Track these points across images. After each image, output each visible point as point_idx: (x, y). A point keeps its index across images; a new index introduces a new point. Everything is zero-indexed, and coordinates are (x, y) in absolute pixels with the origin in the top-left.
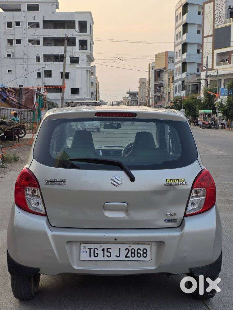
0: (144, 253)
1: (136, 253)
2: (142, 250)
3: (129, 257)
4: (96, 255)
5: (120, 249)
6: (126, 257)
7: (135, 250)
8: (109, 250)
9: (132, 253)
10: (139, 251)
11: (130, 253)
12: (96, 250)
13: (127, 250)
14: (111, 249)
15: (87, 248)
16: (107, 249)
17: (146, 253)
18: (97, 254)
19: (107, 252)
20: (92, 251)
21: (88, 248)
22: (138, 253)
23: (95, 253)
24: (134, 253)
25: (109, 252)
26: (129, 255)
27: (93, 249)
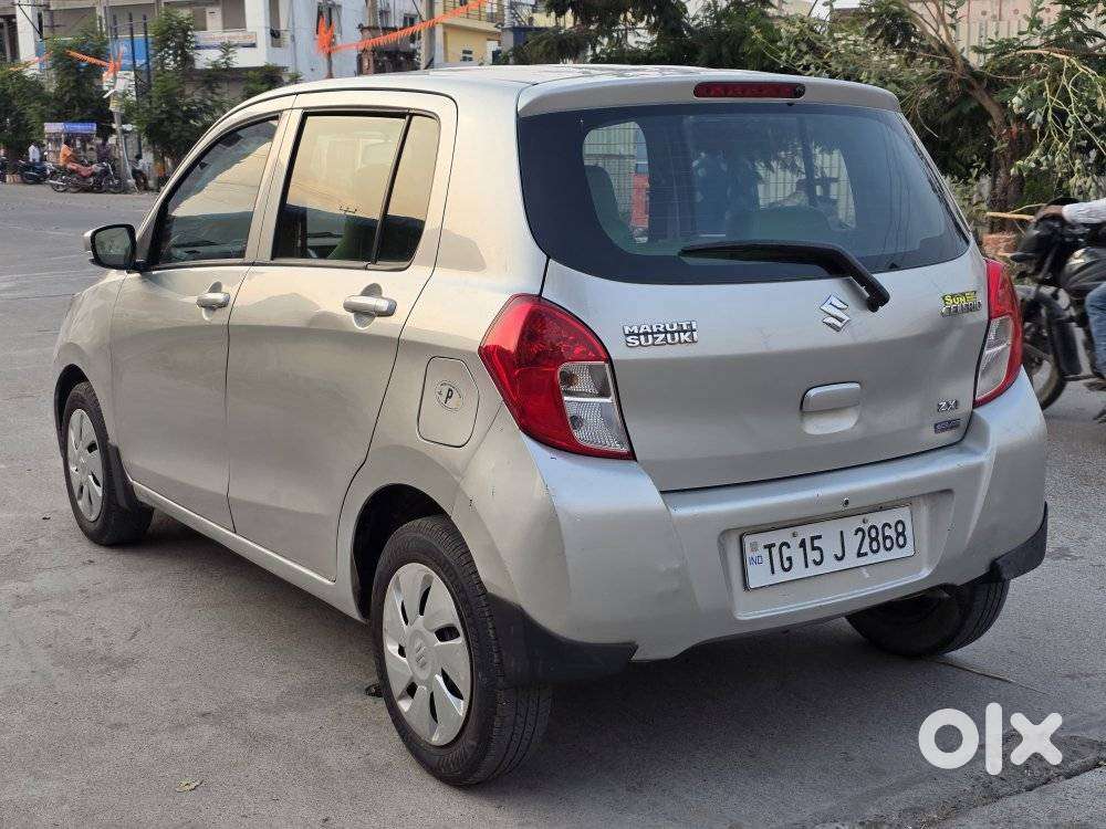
0: (899, 534)
1: (880, 538)
2: (893, 525)
3: (866, 554)
4: (787, 565)
5: (842, 532)
6: (860, 555)
7: (877, 529)
8: (817, 543)
9: (872, 540)
10: (888, 532)
11: (867, 540)
12: (784, 548)
13: (860, 533)
14: (820, 537)
15: (761, 548)
16: (813, 539)
17: (903, 534)
18: (789, 559)
19: (814, 549)
20: (775, 551)
21: (765, 547)
22: (885, 538)
23: (785, 559)
24: (876, 539)
25: (819, 548)
26: (865, 549)
27: (778, 545)
